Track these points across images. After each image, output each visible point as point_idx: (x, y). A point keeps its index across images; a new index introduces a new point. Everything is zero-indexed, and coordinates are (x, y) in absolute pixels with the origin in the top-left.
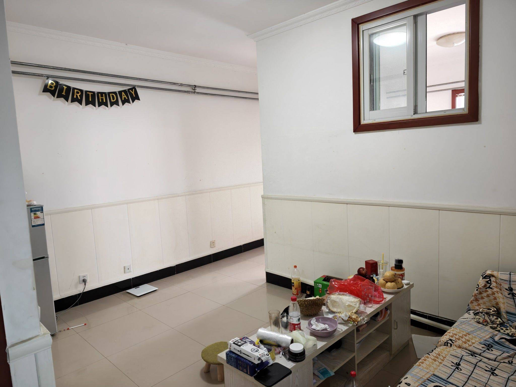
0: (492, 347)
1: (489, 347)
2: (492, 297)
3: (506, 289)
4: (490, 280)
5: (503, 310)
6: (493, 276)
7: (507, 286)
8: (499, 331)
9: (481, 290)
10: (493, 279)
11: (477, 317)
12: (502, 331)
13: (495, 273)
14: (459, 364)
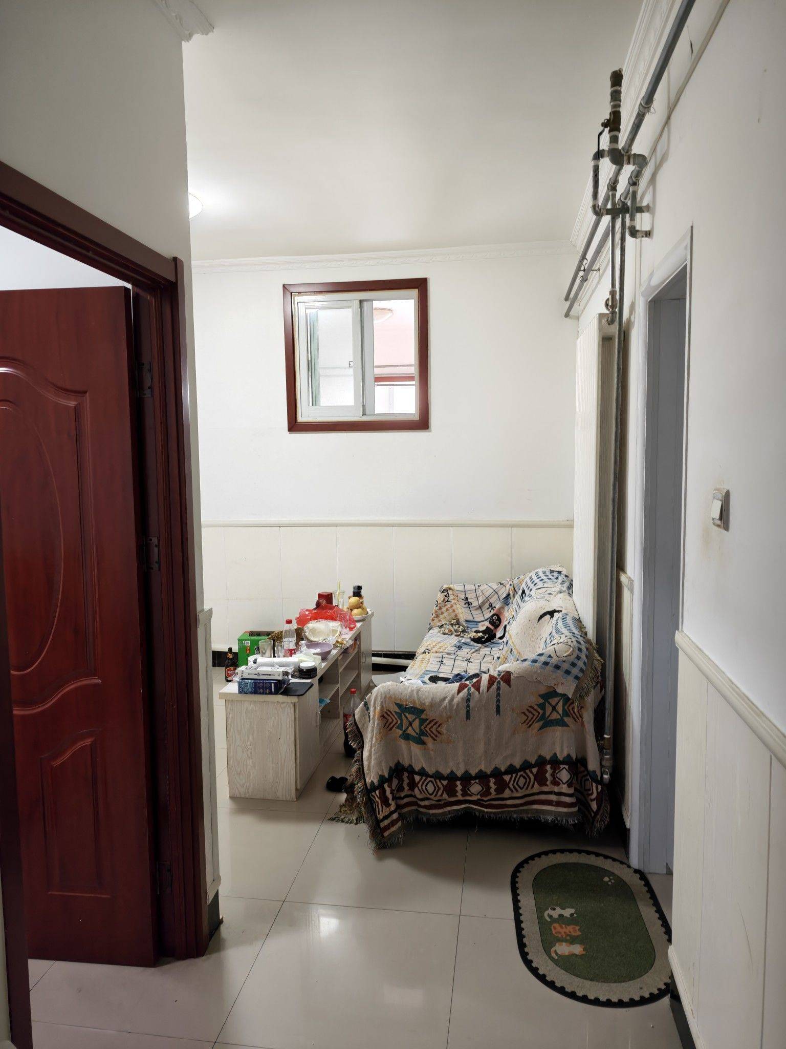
0: (461, 647)
1: (459, 648)
2: (451, 610)
3: (463, 599)
4: (448, 594)
5: (462, 620)
6: (450, 589)
7: (463, 597)
8: (463, 637)
9: (441, 605)
10: (450, 592)
11: (442, 629)
12: (465, 636)
13: (451, 586)
14: (442, 661)
